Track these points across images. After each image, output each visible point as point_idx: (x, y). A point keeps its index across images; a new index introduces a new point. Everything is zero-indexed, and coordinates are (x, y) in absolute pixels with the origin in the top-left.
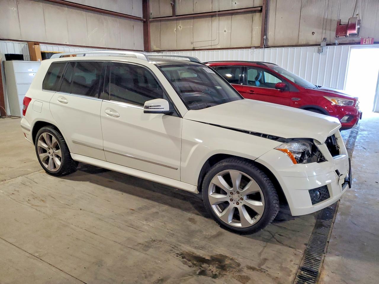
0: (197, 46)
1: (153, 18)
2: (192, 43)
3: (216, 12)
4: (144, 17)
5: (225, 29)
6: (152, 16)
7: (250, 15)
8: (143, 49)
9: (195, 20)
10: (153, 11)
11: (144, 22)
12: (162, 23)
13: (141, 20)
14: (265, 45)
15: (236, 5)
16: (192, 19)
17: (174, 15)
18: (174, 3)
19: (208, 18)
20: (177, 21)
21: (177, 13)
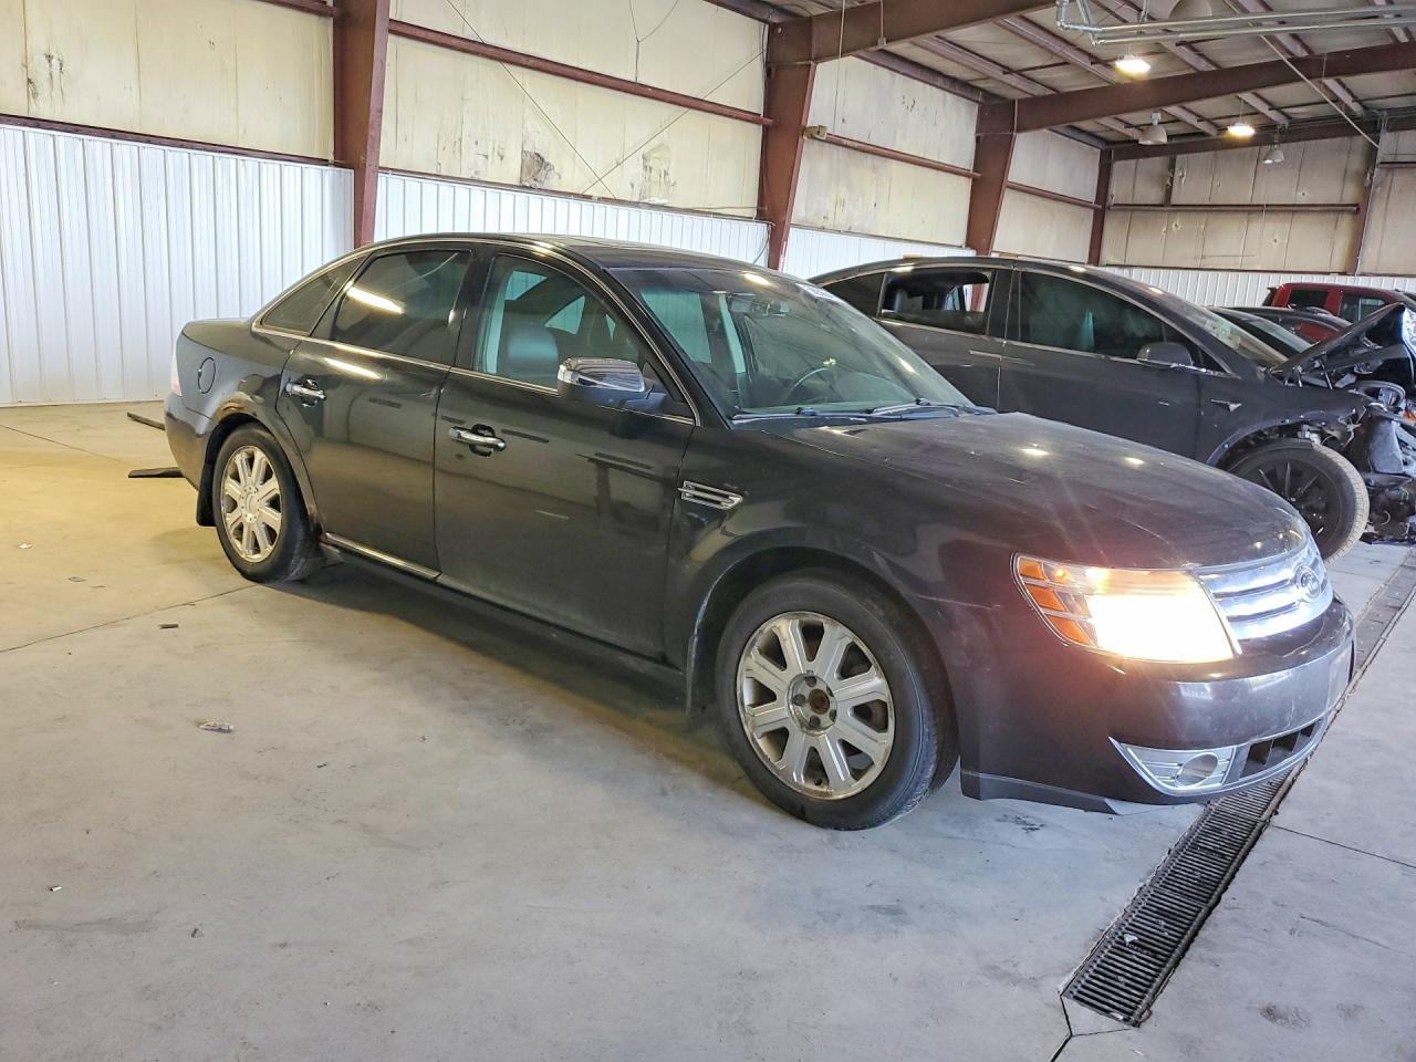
0: (1210, 263)
1: (1115, 205)
2: (1203, 257)
3: (1262, 205)
4: (1096, 202)
5: (1276, 237)
6: (1111, 201)
7: (1332, 216)
8: (1086, 260)
9: (1212, 216)
10: (1119, 191)
11: (1096, 211)
12: (1136, 214)
13: (1091, 208)
14: (1358, 271)
15: (1303, 197)
16: (1206, 215)
17: (1167, 205)
18: (1172, 182)
19: (1240, 216)
20: (1172, 215)
21: (1174, 200)
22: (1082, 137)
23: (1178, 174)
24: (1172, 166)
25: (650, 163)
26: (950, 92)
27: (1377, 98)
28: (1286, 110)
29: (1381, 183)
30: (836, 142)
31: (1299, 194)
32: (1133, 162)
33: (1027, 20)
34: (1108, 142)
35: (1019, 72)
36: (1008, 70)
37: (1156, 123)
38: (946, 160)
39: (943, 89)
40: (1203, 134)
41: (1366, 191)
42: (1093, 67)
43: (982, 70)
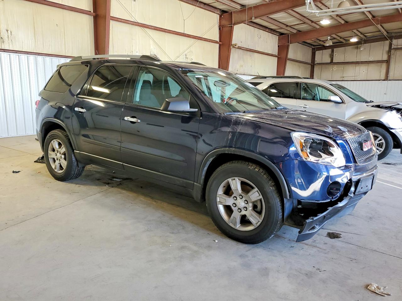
0: (345, 79)
1: (317, 63)
2: (343, 77)
3: (359, 62)
5: (364, 71)
6: (316, 63)
7: (379, 64)
9: (345, 65)
10: (318, 59)
11: (311, 65)
12: (324, 66)
13: (310, 64)
14: (389, 79)
15: (371, 59)
16: (343, 65)
17: (332, 63)
18: (333, 56)
19: (353, 65)
20: (333, 65)
21: (334, 62)
22: (307, 45)
23: (335, 54)
24: (333, 51)
25: (187, 56)
26: (270, 33)
27: (392, 30)
28: (365, 35)
29: (394, 54)
30: (240, 48)
31: (370, 58)
32: (322, 51)
33: (294, 11)
34: (314, 46)
35: (290, 27)
36: (287, 26)
37: (329, 39)
38: (270, 52)
39: (269, 32)
40: (341, 42)
41: (389, 57)
42: (312, 24)
43: (280, 26)
